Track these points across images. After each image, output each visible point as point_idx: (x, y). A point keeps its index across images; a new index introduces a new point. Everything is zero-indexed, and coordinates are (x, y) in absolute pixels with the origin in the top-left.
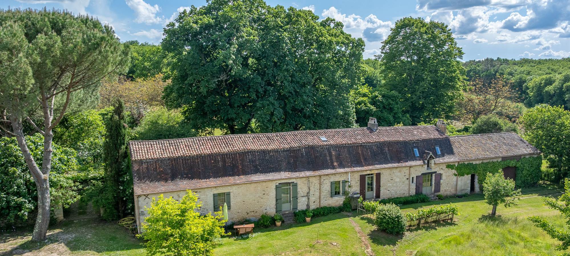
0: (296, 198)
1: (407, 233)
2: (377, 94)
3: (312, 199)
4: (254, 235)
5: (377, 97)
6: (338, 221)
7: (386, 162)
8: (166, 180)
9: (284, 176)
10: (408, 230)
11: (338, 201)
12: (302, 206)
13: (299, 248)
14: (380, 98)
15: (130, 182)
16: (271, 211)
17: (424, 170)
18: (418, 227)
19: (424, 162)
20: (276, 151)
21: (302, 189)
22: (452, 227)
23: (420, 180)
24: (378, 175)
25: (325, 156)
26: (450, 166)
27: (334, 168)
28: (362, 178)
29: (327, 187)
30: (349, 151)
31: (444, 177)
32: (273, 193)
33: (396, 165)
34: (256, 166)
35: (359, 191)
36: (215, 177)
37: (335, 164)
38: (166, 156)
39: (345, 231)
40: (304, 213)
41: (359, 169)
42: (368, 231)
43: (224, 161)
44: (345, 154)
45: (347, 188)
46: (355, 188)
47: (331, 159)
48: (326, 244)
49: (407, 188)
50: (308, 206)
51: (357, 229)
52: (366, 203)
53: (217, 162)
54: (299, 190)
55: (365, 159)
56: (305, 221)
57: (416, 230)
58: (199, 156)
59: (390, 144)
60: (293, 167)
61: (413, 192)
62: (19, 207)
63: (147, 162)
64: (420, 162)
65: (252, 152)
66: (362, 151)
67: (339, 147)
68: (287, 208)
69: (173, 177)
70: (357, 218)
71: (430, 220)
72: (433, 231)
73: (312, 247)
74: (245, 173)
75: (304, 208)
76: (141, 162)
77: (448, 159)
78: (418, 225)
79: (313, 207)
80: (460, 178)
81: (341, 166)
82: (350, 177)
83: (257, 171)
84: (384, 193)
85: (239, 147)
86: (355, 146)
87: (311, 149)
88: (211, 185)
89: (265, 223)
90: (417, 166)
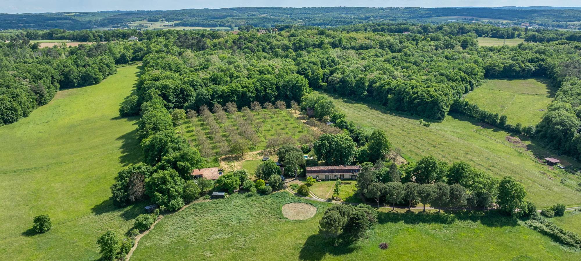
1: (341, 184)
4: (320, 182)
7: (346, 173)
8: (311, 173)
9: (327, 174)
11: (335, 178)
12: (329, 178)
15: (306, 173)
16: (324, 178)
19: (353, 173)
20: (326, 170)
21: (330, 176)
23: (352, 176)
24: (343, 175)
25: (334, 171)
27: (335, 173)
28: (340, 175)
29: (334, 176)
32: (326, 176)
35: (339, 177)
38: (311, 170)
42: (336, 184)
49: (348, 177)
52: (339, 179)
53: (317, 171)
55: (341, 172)
56: (328, 181)
58: (315, 170)
59: (347, 170)
60: (329, 173)
61: (350, 178)
62: (293, 174)
63: (309, 171)
67: (337, 170)
68: (327, 178)
71: (347, 183)
74: (321, 173)
79: (331, 178)
81: (337, 173)
82: (338, 175)
83: (323, 173)
84: (344, 177)
85: (321, 169)
86: (340, 170)
87: (332, 170)
88: (316, 174)
89: (323, 180)
90: (351, 174)
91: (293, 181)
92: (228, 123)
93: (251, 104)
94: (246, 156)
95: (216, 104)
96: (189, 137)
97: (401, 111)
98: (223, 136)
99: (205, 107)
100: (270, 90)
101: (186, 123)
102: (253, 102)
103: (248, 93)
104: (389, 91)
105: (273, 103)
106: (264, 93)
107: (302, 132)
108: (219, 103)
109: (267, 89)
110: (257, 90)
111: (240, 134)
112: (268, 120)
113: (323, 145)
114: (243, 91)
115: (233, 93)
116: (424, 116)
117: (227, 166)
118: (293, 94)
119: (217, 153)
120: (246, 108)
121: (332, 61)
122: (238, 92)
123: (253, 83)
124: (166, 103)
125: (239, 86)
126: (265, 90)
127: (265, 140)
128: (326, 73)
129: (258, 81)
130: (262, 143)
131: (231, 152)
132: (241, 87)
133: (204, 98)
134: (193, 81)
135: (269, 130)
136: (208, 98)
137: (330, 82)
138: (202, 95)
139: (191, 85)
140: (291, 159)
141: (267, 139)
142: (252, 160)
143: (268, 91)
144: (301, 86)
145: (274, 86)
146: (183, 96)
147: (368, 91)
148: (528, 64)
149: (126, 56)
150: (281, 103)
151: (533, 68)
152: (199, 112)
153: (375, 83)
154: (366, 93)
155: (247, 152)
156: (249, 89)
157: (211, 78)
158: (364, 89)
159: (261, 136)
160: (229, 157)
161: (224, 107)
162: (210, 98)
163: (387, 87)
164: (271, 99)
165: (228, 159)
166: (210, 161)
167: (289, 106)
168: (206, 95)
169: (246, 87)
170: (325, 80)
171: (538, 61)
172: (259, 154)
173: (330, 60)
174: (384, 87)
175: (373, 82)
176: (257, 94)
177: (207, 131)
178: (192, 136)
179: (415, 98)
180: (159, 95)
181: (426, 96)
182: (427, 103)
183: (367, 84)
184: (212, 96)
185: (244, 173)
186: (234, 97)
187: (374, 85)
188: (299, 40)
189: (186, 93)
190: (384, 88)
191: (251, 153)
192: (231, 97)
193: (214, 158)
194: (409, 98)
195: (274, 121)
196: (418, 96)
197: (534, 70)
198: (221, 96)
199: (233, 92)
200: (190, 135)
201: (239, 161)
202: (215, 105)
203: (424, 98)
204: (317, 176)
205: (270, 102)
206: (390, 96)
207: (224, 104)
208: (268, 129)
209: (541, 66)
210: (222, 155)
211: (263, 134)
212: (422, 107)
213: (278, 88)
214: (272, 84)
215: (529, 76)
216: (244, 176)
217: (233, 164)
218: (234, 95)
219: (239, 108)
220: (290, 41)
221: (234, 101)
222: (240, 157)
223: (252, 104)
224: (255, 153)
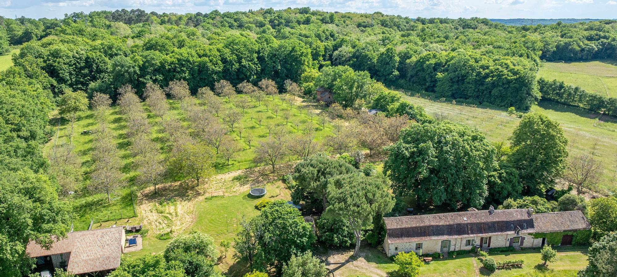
0: (450, 246)
1: (496, 270)
2: (503, 172)
3: (457, 247)
4: (432, 262)
5: (503, 173)
6: (467, 259)
7: (495, 231)
8: (399, 237)
9: (446, 237)
10: (497, 269)
11: (469, 248)
12: (452, 249)
13: (450, 272)
14: (504, 175)
15: (384, 236)
16: (439, 250)
17: (516, 235)
18: (503, 268)
19: (515, 233)
20: (443, 226)
21: (453, 243)
22: (520, 269)
23: (512, 241)
24: (490, 238)
25: (465, 228)
26: (530, 234)
27: (468, 234)
28: (482, 239)
29: (464, 242)
30: (477, 225)
31: (526, 239)
32: (440, 244)
33: (499, 233)
34: (434, 233)
35: (479, 244)
36: (417, 237)
37: (469, 232)
38: (399, 227)
39: (469, 265)
40: (453, 252)
41: (480, 235)
42: (479, 267)
43: (421, 230)
44: (475, 227)
45: (474, 243)
46: (478, 242)
47: (468, 230)
48: (460, 272)
49: (504, 243)
50: (455, 249)
51: (475, 265)
52: (482, 252)
53: (418, 230)
54: (451, 243)
55: (484, 230)
56: (453, 257)
57: (501, 269)
58: (411, 228)
59: (498, 222)
60: (450, 234)
61: (508, 245)
62: (346, 242)
63: (392, 229)
64: (513, 232)
65: (432, 226)
66: (483, 226)
67: (472, 224)
68: (445, 250)
69: (402, 236)
70: (476, 258)
71: (509, 264)
72: (509, 271)
73: (455, 272)
74: (429, 235)
75: (453, 250)
76: (390, 229)
77: (530, 231)
78: (503, 266)
79: (457, 250)
80: (536, 240)
81: (472, 233)
82: (476, 238)
83: (434, 234)
84: (492, 245)
85: (427, 223)
86: (480, 224)
87: (459, 225)
88: (416, 240)
89: (436, 257)
90: (511, 234)
91: (349, 265)
92: (170, 116)
93: (214, 85)
94: (206, 186)
95: (150, 84)
96: (86, 143)
97: (461, 98)
98: (157, 140)
99: (129, 87)
100: (249, 61)
101: (87, 117)
102: (218, 81)
103: (209, 64)
104: (437, 67)
105: (255, 84)
106: (237, 65)
107: (321, 130)
108: (155, 81)
109: (243, 60)
110: (224, 61)
111: (195, 135)
112: (249, 111)
113: (422, 152)
114: (200, 63)
115: (183, 65)
116: (503, 104)
117: (154, 216)
118: (287, 69)
119: (132, 180)
120: (206, 90)
121: (330, 35)
122: (191, 64)
123: (219, 50)
124: (55, 83)
125: (194, 53)
126: (239, 61)
127: (248, 147)
128: (328, 47)
129: (226, 46)
130: (241, 153)
131: (169, 175)
132: (196, 55)
133: (127, 71)
134: (110, 48)
135: (253, 128)
136: (135, 72)
137: (336, 59)
138: (122, 66)
139: (105, 53)
140: (349, 200)
141: (252, 143)
142: (223, 197)
143: (244, 62)
144: (301, 55)
145: (255, 55)
146: (91, 71)
147: (398, 69)
148: (586, 42)
149: (31, 33)
150: (269, 83)
151: (595, 47)
152: (115, 98)
153: (409, 58)
154: (396, 73)
155: (210, 175)
156: (211, 58)
157: (145, 45)
158: (394, 67)
159: (238, 138)
160: (165, 189)
161: (166, 89)
162: (138, 72)
163: (433, 61)
164: (250, 76)
165: (162, 195)
166: (113, 200)
167: (282, 90)
168: (129, 67)
169: (205, 55)
170: (327, 58)
171: (599, 39)
172: (238, 179)
173: (327, 33)
174: (428, 60)
175: (405, 56)
176: (224, 67)
177: (124, 132)
178: (91, 141)
179: (487, 76)
180: (43, 68)
181: (505, 71)
182: (509, 82)
183: (397, 59)
184: (143, 68)
185: (201, 249)
186: (184, 72)
187: (408, 61)
188: (278, 17)
189: (97, 67)
190: (427, 63)
191: (219, 177)
192: (178, 72)
193: (125, 192)
194: (476, 76)
195: (259, 112)
196: (492, 72)
197: (596, 49)
198: (160, 70)
199: (182, 63)
200: (87, 140)
201: (189, 200)
202: (147, 85)
203: (503, 75)
204: (419, 246)
205: (248, 81)
206: (440, 75)
207: (164, 84)
208: (251, 125)
209: (603, 44)
210: (147, 182)
211: (242, 135)
212: (499, 90)
213: (261, 59)
214: (252, 51)
215: (589, 57)
216: (201, 257)
217: (172, 209)
218: (185, 69)
219: (194, 92)
220: (265, 18)
221: (185, 79)
222: (193, 188)
223: (216, 83)
224: (229, 176)
